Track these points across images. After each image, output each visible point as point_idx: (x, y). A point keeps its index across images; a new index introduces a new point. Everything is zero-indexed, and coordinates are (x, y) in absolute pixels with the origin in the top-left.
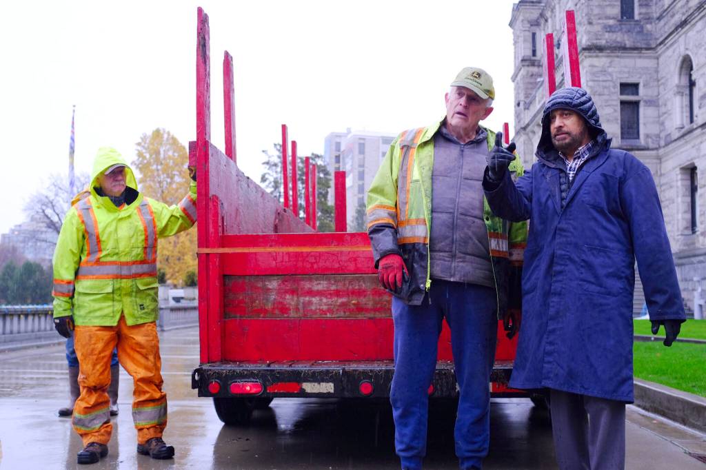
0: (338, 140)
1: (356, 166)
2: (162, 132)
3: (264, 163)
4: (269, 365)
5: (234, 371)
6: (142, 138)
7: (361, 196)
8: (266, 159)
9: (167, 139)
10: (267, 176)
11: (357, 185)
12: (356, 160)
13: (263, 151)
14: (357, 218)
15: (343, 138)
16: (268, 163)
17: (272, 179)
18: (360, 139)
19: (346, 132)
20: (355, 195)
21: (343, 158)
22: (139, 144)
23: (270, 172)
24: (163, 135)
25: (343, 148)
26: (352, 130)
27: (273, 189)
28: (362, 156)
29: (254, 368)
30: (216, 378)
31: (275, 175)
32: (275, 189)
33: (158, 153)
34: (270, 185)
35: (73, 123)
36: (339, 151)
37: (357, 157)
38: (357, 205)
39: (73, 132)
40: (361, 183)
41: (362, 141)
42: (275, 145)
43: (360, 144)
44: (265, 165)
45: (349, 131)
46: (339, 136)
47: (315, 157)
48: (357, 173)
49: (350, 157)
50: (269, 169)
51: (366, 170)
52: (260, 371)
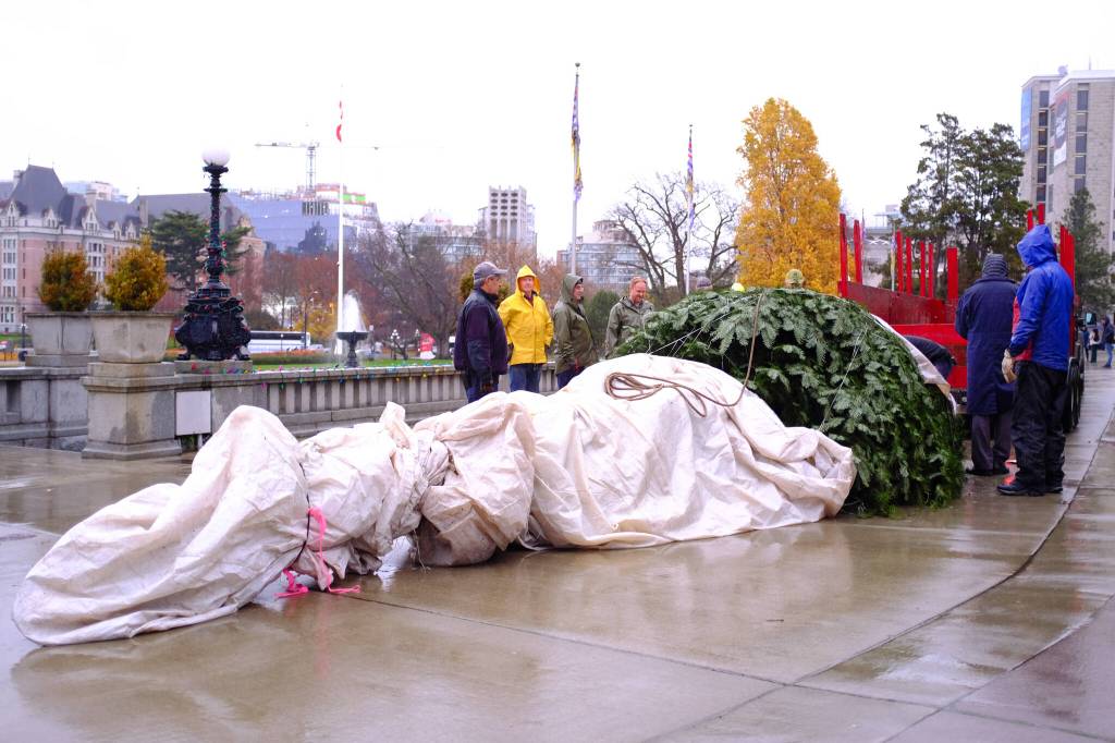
0: (1044, 88)
1: (1073, 128)
2: (777, 103)
3: (922, 144)
6: (752, 114)
7: (1080, 176)
8: (927, 139)
9: (786, 113)
10: (928, 163)
11: (1074, 159)
12: (1073, 119)
13: (922, 127)
14: (1073, 213)
15: (1052, 84)
16: (929, 144)
17: (934, 166)
18: (1080, 84)
19: (1057, 73)
20: (1071, 176)
21: (1053, 117)
22: (745, 122)
23: (933, 156)
24: (778, 107)
25: (1052, 101)
26: (1069, 70)
27: (936, 181)
28: (1082, 113)
31: (940, 161)
32: (939, 182)
33: (773, 134)
34: (933, 176)
35: (690, 145)
36: (1046, 105)
37: (1074, 113)
38: (1072, 191)
40: (1080, 155)
41: (1083, 89)
42: (939, 116)
43: (1079, 92)
44: (924, 148)
45: (1063, 72)
46: (1047, 81)
47: (1000, 130)
48: (1074, 142)
49: (1064, 114)
50: (932, 152)
51: (1090, 135)
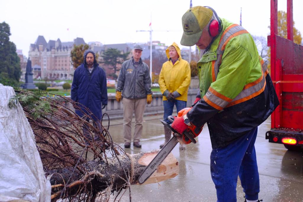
2: (281, 12)
4: (300, 132)
5: (284, 133)
9: (284, 15)
24: (281, 13)
29: (293, 133)
30: (276, 136)
39: (241, 19)
52: (295, 134)
